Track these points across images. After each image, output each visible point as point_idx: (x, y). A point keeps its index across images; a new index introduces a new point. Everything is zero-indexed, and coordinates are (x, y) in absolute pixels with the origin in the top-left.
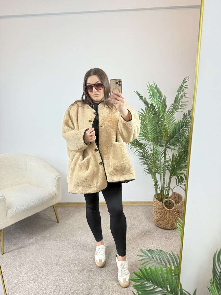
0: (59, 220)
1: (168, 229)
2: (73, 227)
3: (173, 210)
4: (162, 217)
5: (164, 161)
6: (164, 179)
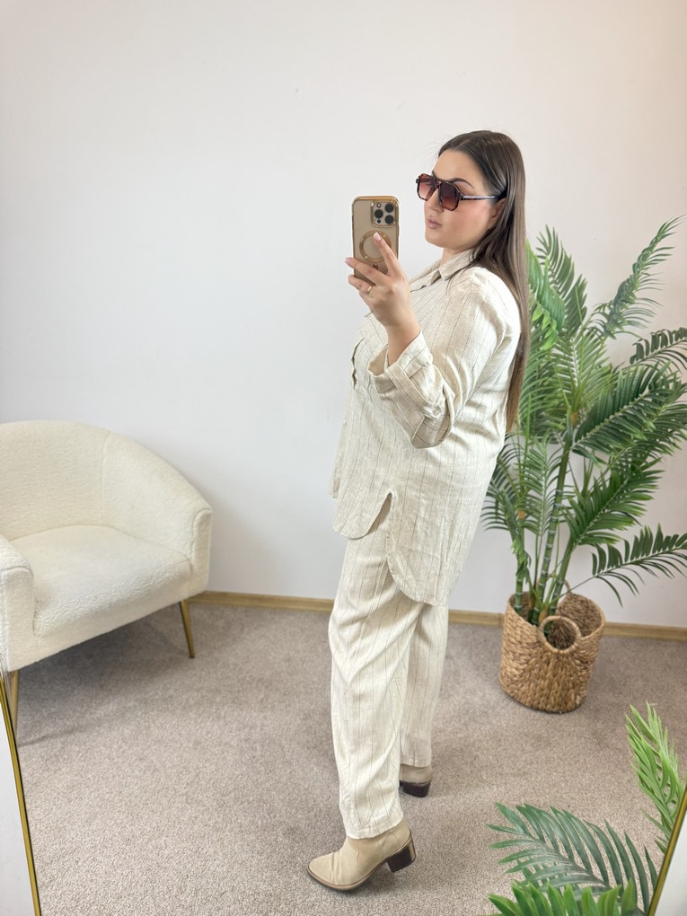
0: (196, 649)
1: (545, 711)
2: (240, 676)
3: (572, 654)
4: (530, 671)
5: (557, 493)
6: (548, 550)
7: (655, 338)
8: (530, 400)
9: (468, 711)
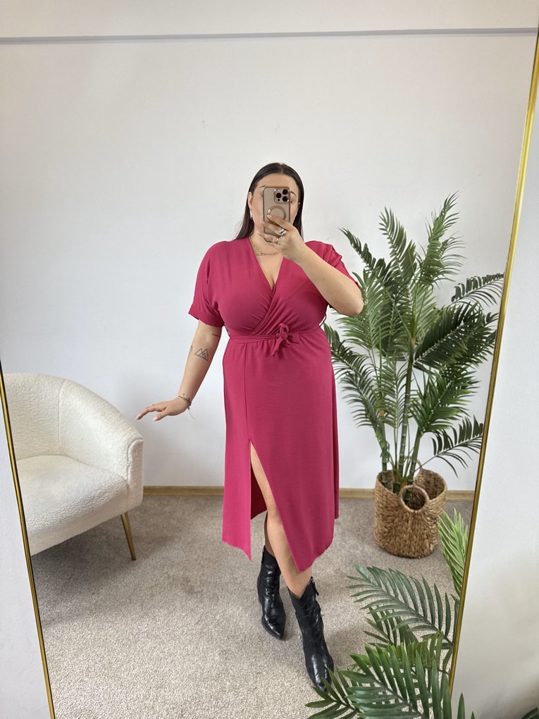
1: (408, 557)
3: (424, 513)
4: (395, 528)
5: (406, 396)
6: (403, 438)
7: (468, 282)
8: (380, 330)
9: (352, 561)
